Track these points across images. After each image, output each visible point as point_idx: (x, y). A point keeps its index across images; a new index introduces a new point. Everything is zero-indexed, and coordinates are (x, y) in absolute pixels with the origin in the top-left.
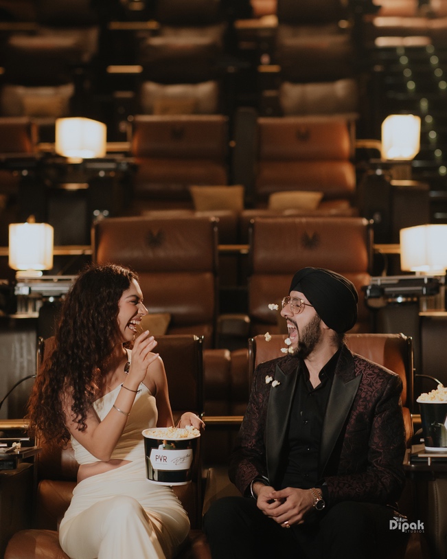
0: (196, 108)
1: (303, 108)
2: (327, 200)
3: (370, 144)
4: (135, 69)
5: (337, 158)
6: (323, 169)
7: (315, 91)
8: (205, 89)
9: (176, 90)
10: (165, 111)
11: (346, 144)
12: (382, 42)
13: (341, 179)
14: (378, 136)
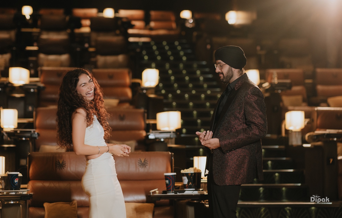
0: (62, 64)
1: (106, 66)
2: (121, 102)
3: (138, 81)
4: (35, 48)
5: (124, 86)
6: (119, 90)
7: (110, 59)
8: (64, 57)
9: (52, 57)
10: (48, 65)
11: (128, 80)
12: (131, 39)
13: (126, 94)
14: (140, 77)
